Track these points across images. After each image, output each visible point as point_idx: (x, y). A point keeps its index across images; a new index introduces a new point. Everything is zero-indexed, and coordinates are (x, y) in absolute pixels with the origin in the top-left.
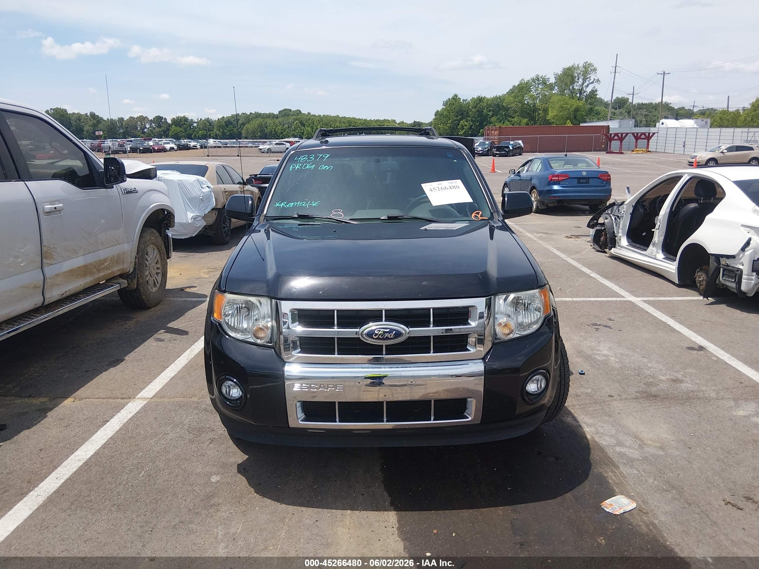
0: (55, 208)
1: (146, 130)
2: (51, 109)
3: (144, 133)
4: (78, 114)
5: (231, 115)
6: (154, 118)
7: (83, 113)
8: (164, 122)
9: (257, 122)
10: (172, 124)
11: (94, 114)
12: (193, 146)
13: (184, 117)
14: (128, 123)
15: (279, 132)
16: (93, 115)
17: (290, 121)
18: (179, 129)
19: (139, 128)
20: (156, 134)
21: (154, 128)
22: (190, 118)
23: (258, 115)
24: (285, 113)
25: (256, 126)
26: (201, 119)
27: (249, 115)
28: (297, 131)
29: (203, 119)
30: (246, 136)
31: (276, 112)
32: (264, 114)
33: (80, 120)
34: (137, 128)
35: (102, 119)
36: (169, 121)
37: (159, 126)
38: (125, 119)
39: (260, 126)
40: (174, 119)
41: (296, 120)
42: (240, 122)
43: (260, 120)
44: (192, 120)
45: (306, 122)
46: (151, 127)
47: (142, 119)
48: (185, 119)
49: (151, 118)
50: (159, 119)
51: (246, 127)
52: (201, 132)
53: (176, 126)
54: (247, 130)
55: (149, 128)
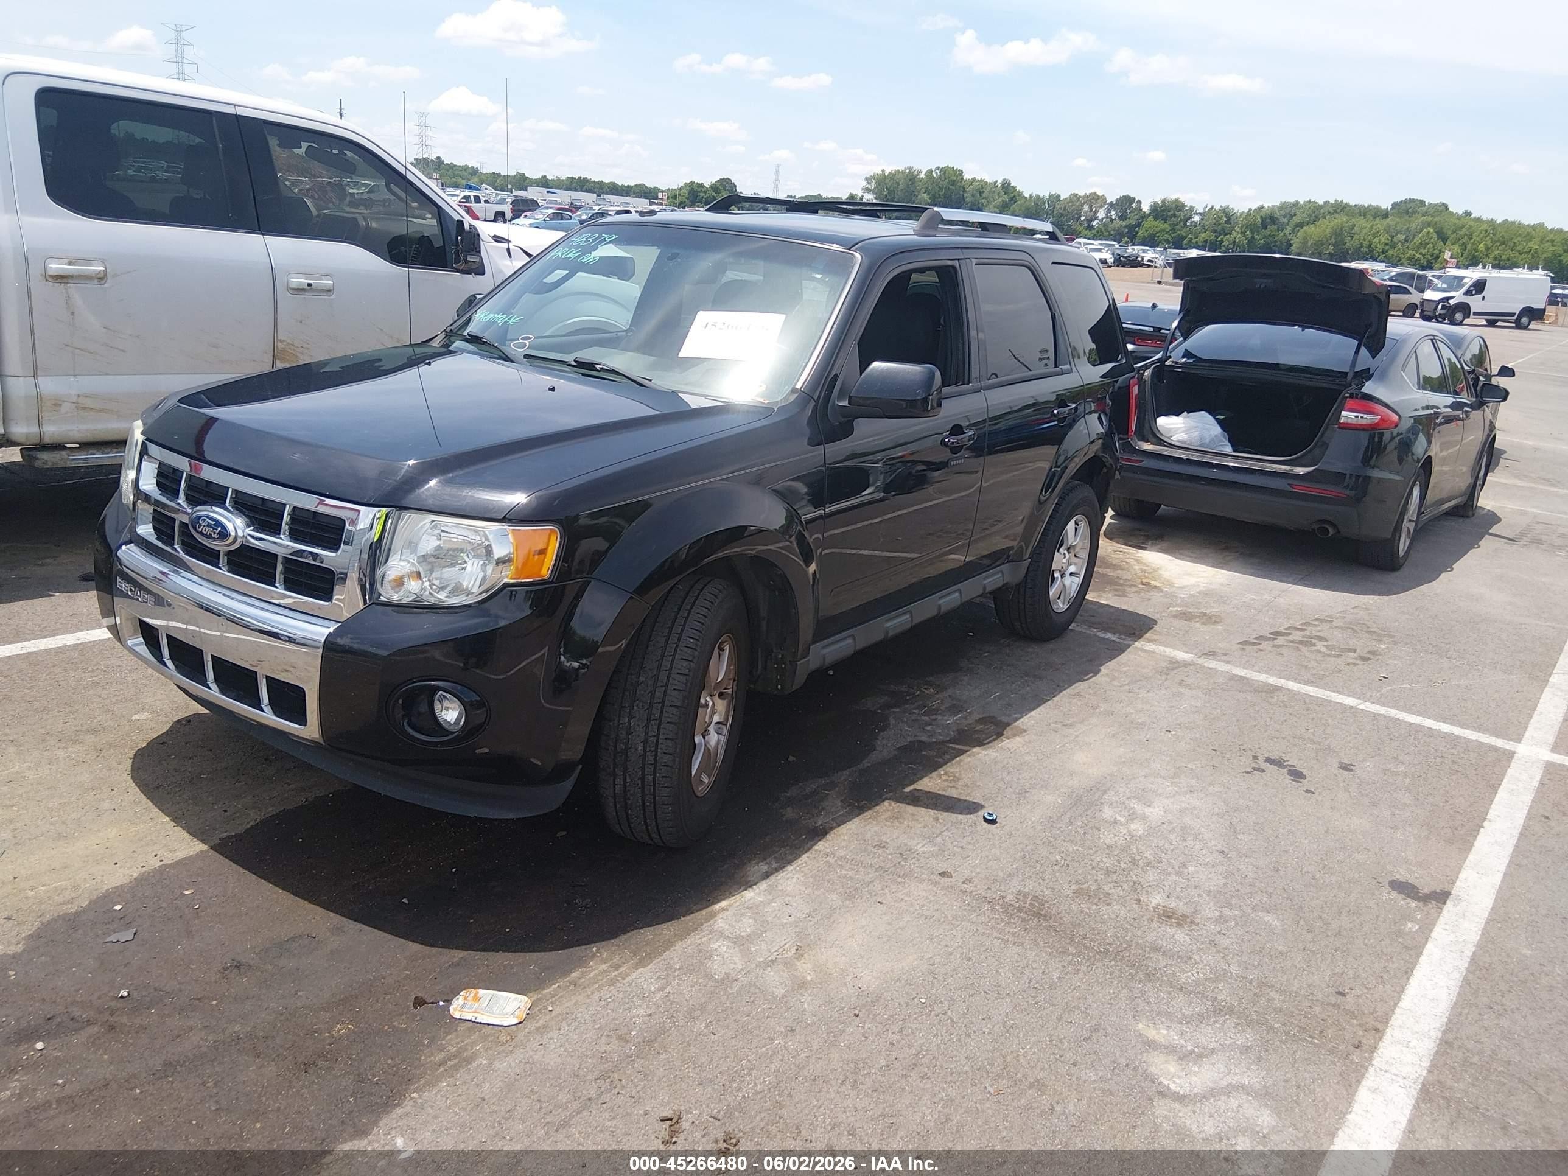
0: (310, 285)
1: (1095, 223)
2: (938, 168)
3: (1090, 227)
4: (982, 180)
5: (1278, 203)
6: (1117, 200)
7: (989, 179)
8: (1136, 209)
9: (1332, 224)
10: (1149, 215)
11: (1009, 184)
12: (1149, 261)
13: (1177, 200)
14: (1065, 207)
15: (1380, 248)
16: (1007, 186)
17: (1414, 226)
18: (1162, 226)
19: (1083, 218)
20: (1112, 232)
21: (1112, 220)
22: (1188, 204)
23: (1340, 208)
24: (1407, 208)
25: (1329, 231)
26: (1212, 208)
27: (1321, 207)
28: (1424, 251)
29: (1217, 207)
30: (1298, 251)
31: (1386, 204)
32: (1355, 205)
33: (981, 193)
34: (1080, 217)
35: (1020, 194)
36: (1146, 208)
37: (1123, 217)
38: (1062, 198)
39: (1338, 233)
40: (1156, 203)
41: (1429, 224)
42: (1296, 219)
43: (1341, 219)
44: (1192, 207)
45: (1454, 232)
46: (1107, 217)
47: (1094, 199)
48: (1178, 206)
49: (1112, 198)
50: (1126, 203)
51: (1305, 232)
52: (1203, 235)
53: (1156, 218)
54: (1305, 241)
55: (1102, 219)
